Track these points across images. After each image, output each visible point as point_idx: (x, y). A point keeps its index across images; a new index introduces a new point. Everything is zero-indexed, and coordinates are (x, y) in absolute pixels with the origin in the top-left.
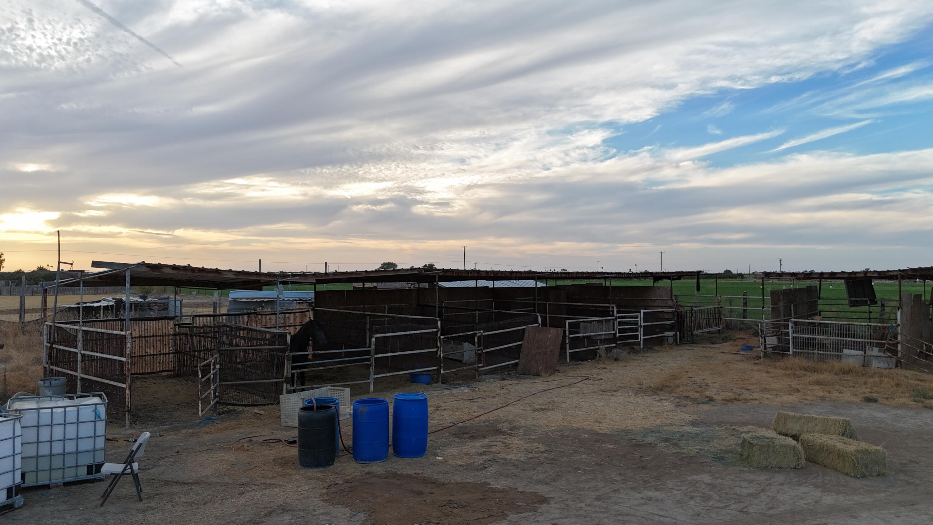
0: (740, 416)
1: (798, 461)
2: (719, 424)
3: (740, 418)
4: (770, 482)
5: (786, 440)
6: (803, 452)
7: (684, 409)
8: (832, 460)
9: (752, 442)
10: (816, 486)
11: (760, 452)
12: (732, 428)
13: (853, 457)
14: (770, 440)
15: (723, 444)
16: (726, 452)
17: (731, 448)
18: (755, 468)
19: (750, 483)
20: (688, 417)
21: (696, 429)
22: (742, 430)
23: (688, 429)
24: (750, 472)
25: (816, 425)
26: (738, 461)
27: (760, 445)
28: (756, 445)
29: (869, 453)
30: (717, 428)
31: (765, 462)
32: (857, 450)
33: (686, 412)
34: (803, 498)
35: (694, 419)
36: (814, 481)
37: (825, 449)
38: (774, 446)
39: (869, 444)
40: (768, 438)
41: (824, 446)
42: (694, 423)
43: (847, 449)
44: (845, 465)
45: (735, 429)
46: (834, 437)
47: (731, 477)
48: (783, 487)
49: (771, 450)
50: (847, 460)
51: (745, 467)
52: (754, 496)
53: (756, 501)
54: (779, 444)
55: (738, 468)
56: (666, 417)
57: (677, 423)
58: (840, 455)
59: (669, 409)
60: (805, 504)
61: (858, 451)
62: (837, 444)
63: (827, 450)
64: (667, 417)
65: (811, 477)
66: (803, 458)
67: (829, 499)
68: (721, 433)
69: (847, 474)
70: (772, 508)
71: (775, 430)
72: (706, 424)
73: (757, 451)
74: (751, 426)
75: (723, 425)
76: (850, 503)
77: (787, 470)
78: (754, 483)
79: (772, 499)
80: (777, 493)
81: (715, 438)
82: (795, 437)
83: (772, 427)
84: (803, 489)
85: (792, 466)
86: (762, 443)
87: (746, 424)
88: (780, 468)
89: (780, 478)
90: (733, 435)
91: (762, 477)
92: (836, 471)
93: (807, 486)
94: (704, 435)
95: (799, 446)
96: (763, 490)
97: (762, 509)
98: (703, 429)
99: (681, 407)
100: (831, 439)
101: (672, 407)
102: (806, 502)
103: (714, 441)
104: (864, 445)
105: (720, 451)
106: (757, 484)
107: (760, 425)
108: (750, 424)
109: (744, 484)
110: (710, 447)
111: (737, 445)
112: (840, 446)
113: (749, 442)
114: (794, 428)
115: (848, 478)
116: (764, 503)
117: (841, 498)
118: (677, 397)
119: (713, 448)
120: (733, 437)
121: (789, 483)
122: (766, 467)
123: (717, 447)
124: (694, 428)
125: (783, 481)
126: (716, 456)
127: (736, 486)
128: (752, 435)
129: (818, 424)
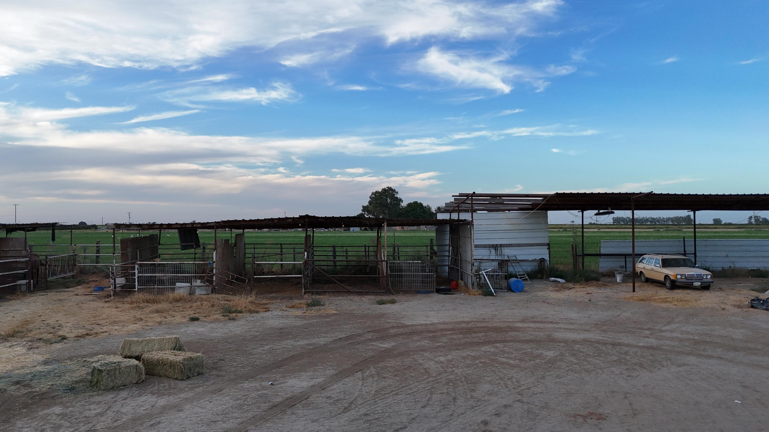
0: (91, 348)
1: (140, 376)
2: (71, 359)
3: (91, 350)
4: (116, 399)
5: (130, 361)
6: (144, 369)
7: (36, 351)
8: (166, 370)
9: (101, 369)
10: (153, 394)
11: (107, 376)
12: (83, 360)
13: (181, 365)
14: (117, 364)
15: (74, 375)
16: (77, 382)
17: (82, 378)
18: (103, 390)
19: (98, 405)
20: (40, 358)
21: (49, 367)
22: (93, 360)
23: (39, 368)
24: (98, 395)
25: (154, 345)
26: (88, 388)
27: (108, 370)
28: (105, 370)
29: (193, 360)
30: (69, 363)
31: (112, 384)
32: (184, 358)
33: (38, 353)
34: (142, 406)
35: (46, 358)
36: (151, 390)
37: (161, 362)
38: (120, 369)
39: (192, 353)
40: (115, 363)
41: (160, 360)
42: (46, 363)
43: (177, 359)
44: (175, 372)
45: (86, 360)
46: (167, 352)
47: (82, 403)
48: (126, 401)
49: (117, 372)
50: (176, 368)
51: (94, 391)
52: (101, 414)
53: (102, 419)
54: (125, 366)
55: (88, 394)
56: (17, 361)
57: (29, 365)
58: (172, 365)
59: (20, 353)
60: (144, 410)
61: (184, 360)
62: (170, 357)
63: (162, 363)
64: (19, 361)
65: (149, 387)
66: (143, 373)
67: (162, 401)
68: (73, 366)
69: (176, 379)
70: (117, 420)
71: (122, 355)
72: (58, 361)
73: (105, 376)
74: (101, 356)
75: (75, 359)
76: (178, 400)
77: (131, 386)
78: (102, 403)
79: (117, 413)
80: (122, 407)
81: (67, 372)
82: (138, 358)
83: (119, 353)
84: (143, 398)
85: (134, 382)
86: (109, 368)
87: (96, 354)
88: (124, 386)
89: (124, 394)
90: (84, 366)
91: (109, 397)
92: (169, 378)
93: (145, 395)
94: (56, 371)
95: (140, 364)
96: (109, 407)
97: (108, 424)
98: (56, 366)
99: (34, 349)
100: (165, 354)
101: (24, 351)
102: (144, 409)
103: (66, 375)
104: (189, 354)
105: (71, 383)
106: (105, 403)
107: (109, 353)
108: (100, 354)
109: (92, 407)
110: (62, 381)
111: (87, 374)
112: (172, 358)
113: (98, 369)
114: (136, 350)
115: (177, 382)
116: (110, 418)
117: (171, 398)
118: (31, 341)
119: (65, 381)
120: (84, 368)
121: (132, 396)
122: (113, 388)
123: (68, 380)
124: (46, 367)
125: (127, 396)
126: (68, 388)
127: (85, 410)
128: (101, 363)
129: (155, 344)
